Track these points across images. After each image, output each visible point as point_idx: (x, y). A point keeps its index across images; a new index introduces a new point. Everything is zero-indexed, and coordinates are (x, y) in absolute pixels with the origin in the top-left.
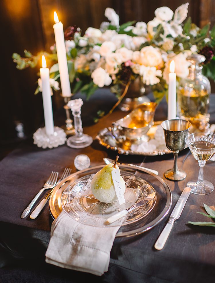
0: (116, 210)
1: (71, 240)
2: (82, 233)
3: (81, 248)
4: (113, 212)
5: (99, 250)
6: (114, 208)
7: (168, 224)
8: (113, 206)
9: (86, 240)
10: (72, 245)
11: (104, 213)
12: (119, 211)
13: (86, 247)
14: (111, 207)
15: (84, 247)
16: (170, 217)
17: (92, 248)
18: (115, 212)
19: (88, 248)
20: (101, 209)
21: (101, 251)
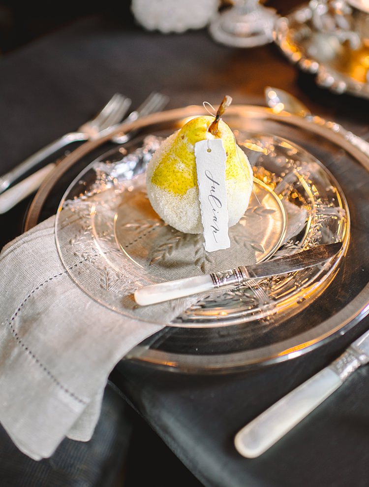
0: (196, 262)
1: (13, 316)
2: (46, 309)
3: (20, 354)
4: (187, 264)
5: (58, 384)
6: (196, 252)
7: (327, 371)
8: (198, 246)
9: (42, 337)
10: (9, 334)
11: (159, 257)
12: (202, 268)
13: (30, 357)
14: (192, 246)
15: (28, 352)
16: (353, 345)
17: (42, 369)
18: (190, 268)
19: (34, 361)
20: (161, 243)
21: (62, 387)
